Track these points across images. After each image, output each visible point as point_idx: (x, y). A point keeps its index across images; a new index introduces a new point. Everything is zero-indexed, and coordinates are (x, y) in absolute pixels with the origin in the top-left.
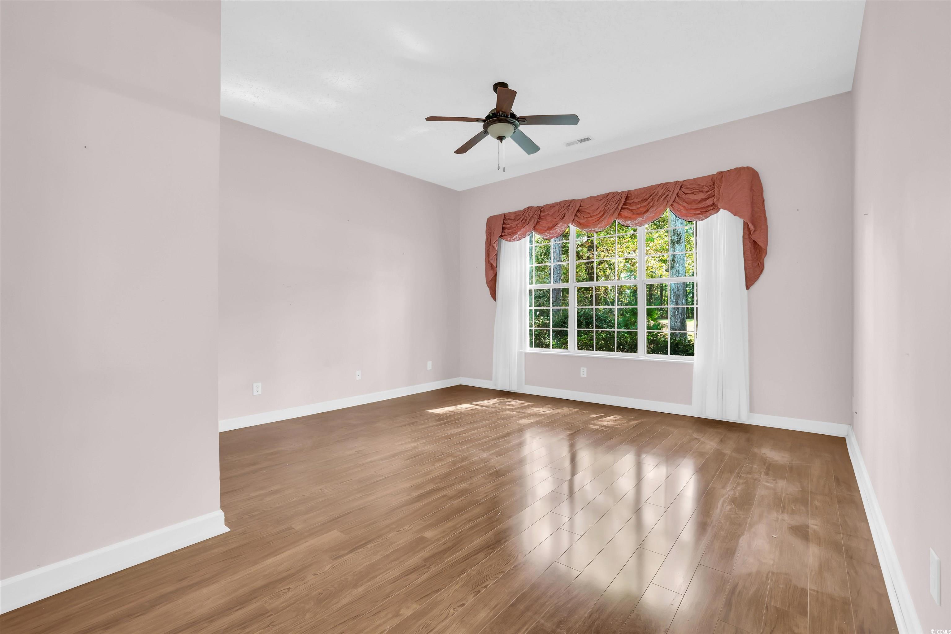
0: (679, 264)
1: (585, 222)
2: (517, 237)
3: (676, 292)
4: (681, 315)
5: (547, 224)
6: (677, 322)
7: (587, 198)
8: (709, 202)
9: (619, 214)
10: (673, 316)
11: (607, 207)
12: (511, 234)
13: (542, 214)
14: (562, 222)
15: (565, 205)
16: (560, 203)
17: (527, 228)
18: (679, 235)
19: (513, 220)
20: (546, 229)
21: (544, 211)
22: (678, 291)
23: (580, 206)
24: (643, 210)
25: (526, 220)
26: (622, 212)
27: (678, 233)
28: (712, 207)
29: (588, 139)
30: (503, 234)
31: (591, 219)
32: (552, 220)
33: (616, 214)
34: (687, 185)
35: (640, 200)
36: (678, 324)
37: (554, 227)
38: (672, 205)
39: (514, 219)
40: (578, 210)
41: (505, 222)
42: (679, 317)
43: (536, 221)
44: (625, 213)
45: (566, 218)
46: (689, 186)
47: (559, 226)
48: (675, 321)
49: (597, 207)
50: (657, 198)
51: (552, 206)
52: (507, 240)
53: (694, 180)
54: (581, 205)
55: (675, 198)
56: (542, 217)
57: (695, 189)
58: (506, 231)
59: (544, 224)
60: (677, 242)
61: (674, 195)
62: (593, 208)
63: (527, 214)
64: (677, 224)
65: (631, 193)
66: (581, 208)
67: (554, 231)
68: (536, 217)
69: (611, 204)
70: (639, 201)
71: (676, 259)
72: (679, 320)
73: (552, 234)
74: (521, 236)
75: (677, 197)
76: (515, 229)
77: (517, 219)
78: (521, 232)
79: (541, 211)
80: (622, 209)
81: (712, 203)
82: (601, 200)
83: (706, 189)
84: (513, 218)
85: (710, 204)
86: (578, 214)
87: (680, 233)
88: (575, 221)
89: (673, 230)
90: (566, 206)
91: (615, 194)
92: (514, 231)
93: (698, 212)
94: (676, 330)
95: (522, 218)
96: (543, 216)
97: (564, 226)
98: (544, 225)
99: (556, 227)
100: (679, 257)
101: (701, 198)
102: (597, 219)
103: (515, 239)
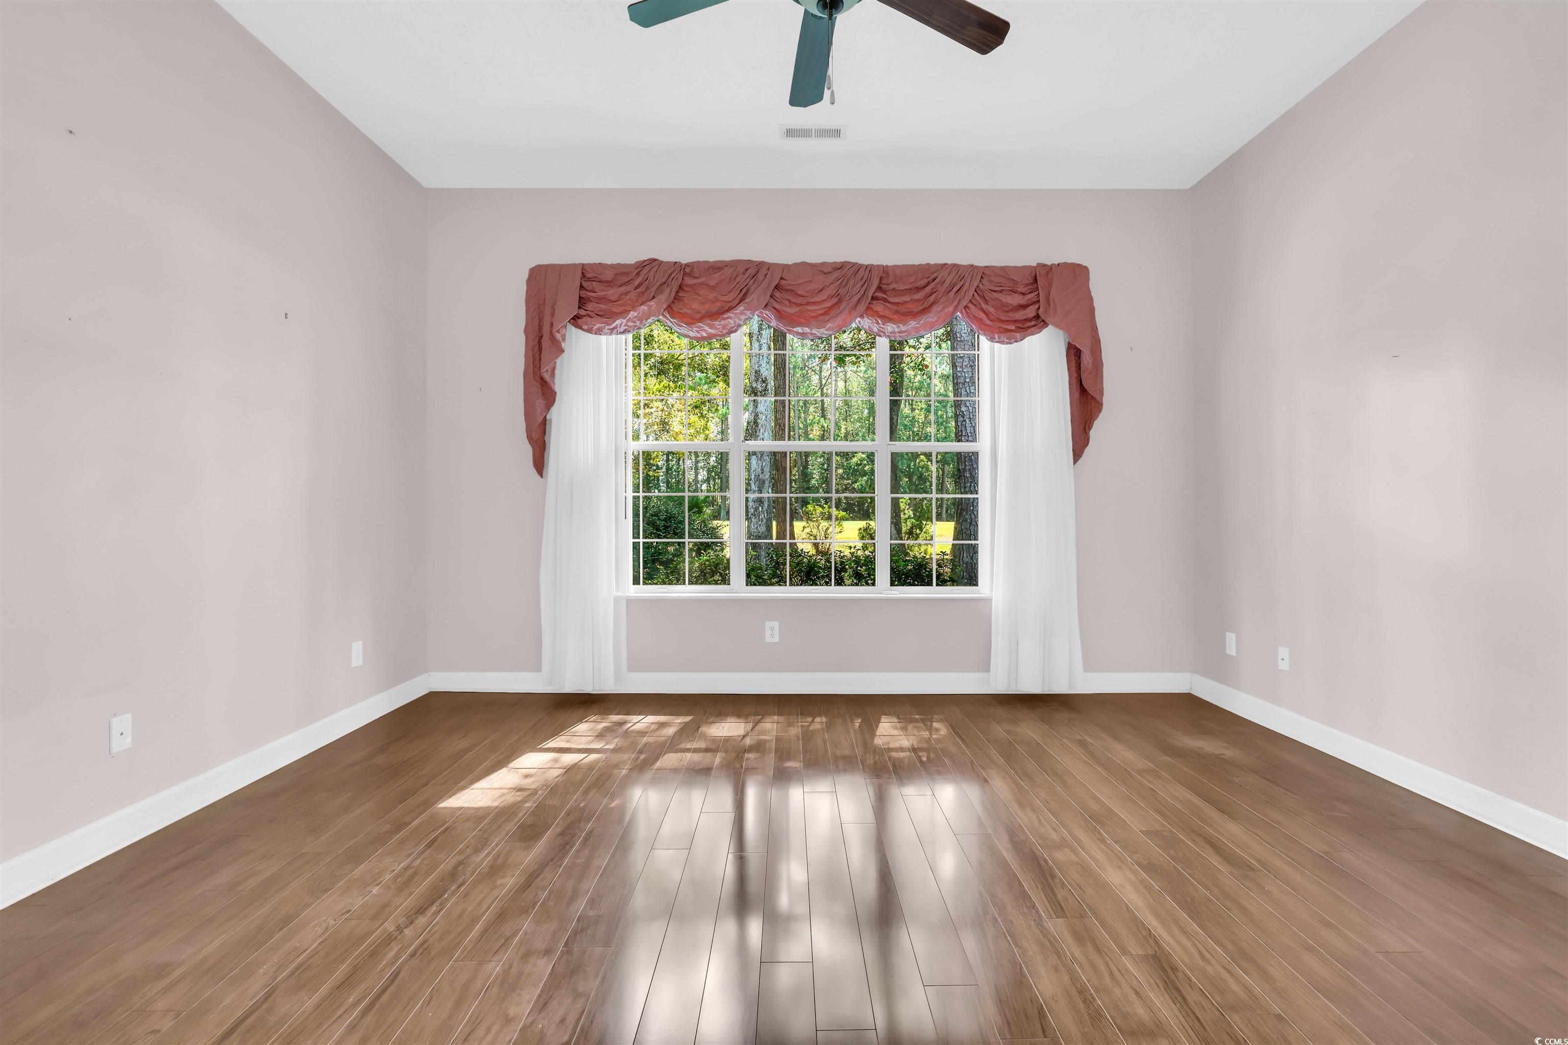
0: (764, 429)
1: (796, 313)
2: (623, 326)
3: (759, 475)
4: (767, 513)
5: (702, 303)
6: (761, 525)
7: (795, 264)
8: (1031, 312)
9: (868, 308)
10: (755, 515)
11: (844, 289)
12: (608, 316)
13: (689, 281)
14: (745, 305)
15: (747, 270)
16: (734, 264)
17: (652, 306)
18: (764, 382)
19: (609, 283)
20: (698, 316)
21: (690, 275)
22: (762, 473)
23: (782, 278)
24: (916, 308)
25: (647, 288)
26: (872, 304)
27: (762, 379)
28: (1033, 323)
29: (837, 133)
30: (582, 312)
31: (810, 309)
32: (716, 297)
33: (862, 307)
34: (990, 276)
35: (908, 288)
36: (763, 529)
37: (723, 313)
38: (966, 307)
39: (611, 282)
40: (777, 287)
41: (585, 284)
42: (764, 515)
43: (673, 295)
44: (879, 307)
45: (753, 300)
46: (993, 278)
47: (735, 314)
48: (757, 522)
49: (822, 287)
50: (942, 289)
51: (716, 267)
52: (589, 331)
53: (1004, 269)
54: (784, 276)
55: (973, 295)
56: (685, 288)
57: (1003, 285)
58: (590, 306)
59: (693, 304)
60: (761, 392)
61: (972, 291)
62: (811, 287)
63: (652, 273)
64: (761, 362)
65: (887, 271)
66: (783, 282)
67: (722, 323)
68: (675, 285)
69: (852, 285)
70: (906, 289)
71: (759, 421)
72: (765, 521)
73: (717, 329)
74: (632, 324)
75: (975, 294)
76: (617, 305)
77: (619, 283)
78: (635, 314)
79: (684, 274)
80: (873, 298)
81: (1033, 314)
82: (830, 272)
83: (1022, 289)
84: (610, 279)
85: (1031, 316)
86: (777, 294)
87: (766, 378)
88: (769, 307)
89: (756, 373)
90: (749, 272)
91: (856, 268)
92: (614, 310)
93: (1012, 327)
94: (759, 538)
95: (637, 283)
96: (691, 286)
97: (746, 315)
98: (693, 307)
99: (731, 315)
100: (764, 418)
101: (1018, 304)
102: (823, 311)
103: (616, 327)
